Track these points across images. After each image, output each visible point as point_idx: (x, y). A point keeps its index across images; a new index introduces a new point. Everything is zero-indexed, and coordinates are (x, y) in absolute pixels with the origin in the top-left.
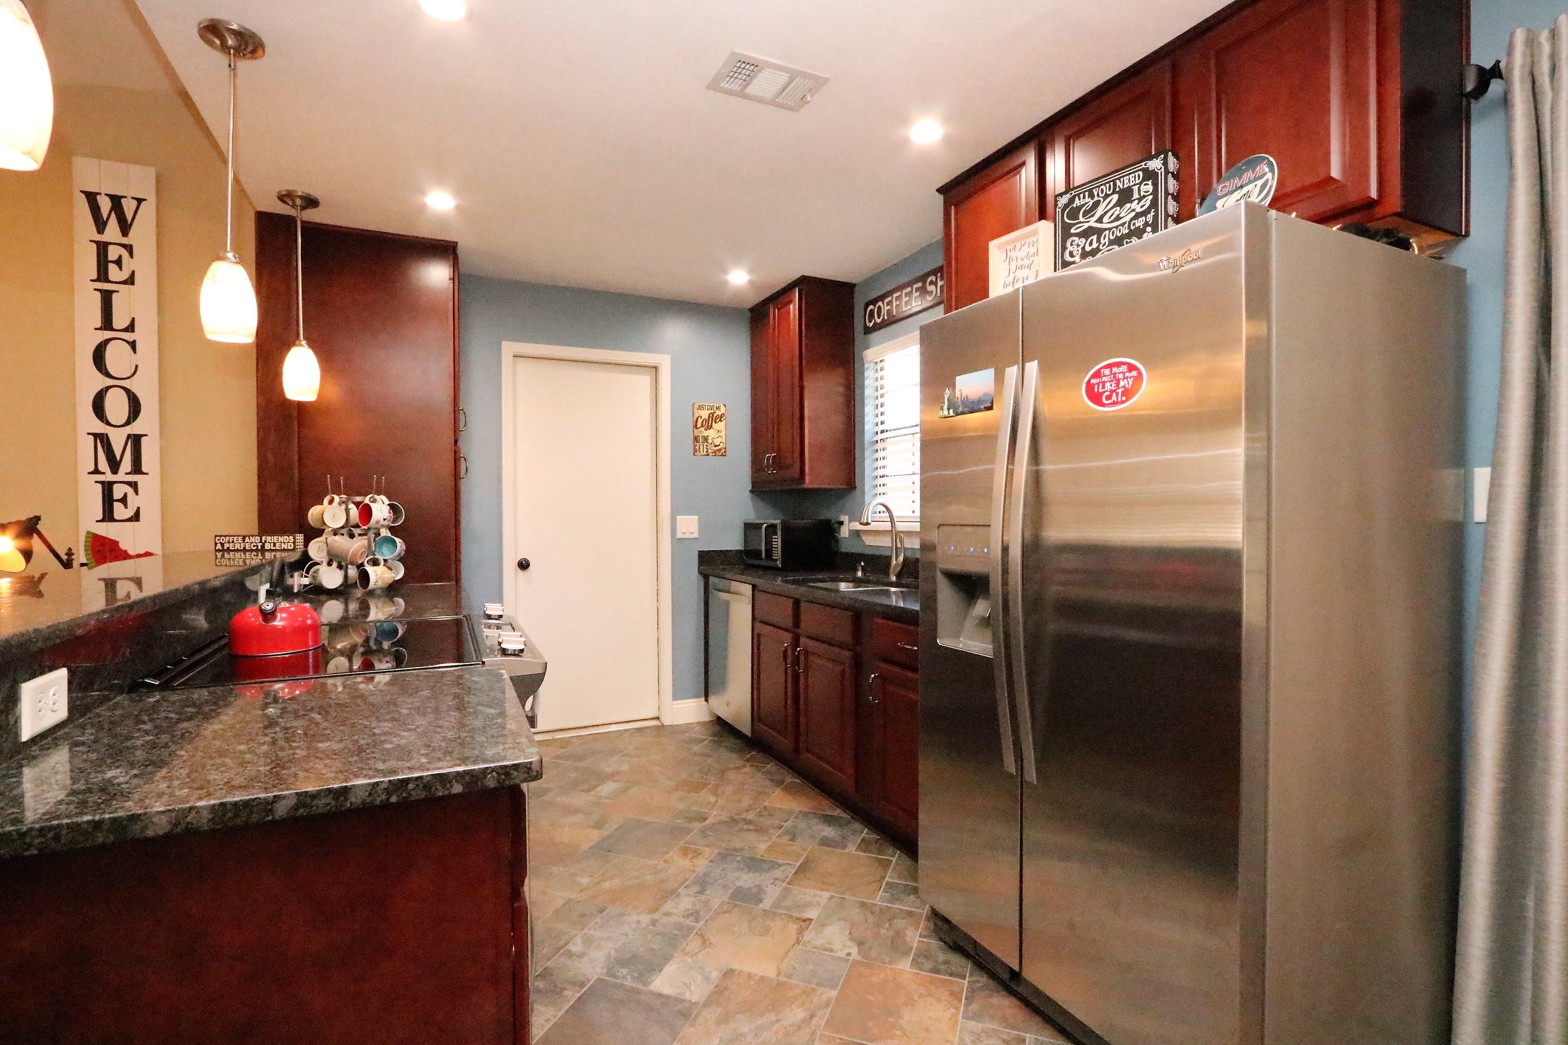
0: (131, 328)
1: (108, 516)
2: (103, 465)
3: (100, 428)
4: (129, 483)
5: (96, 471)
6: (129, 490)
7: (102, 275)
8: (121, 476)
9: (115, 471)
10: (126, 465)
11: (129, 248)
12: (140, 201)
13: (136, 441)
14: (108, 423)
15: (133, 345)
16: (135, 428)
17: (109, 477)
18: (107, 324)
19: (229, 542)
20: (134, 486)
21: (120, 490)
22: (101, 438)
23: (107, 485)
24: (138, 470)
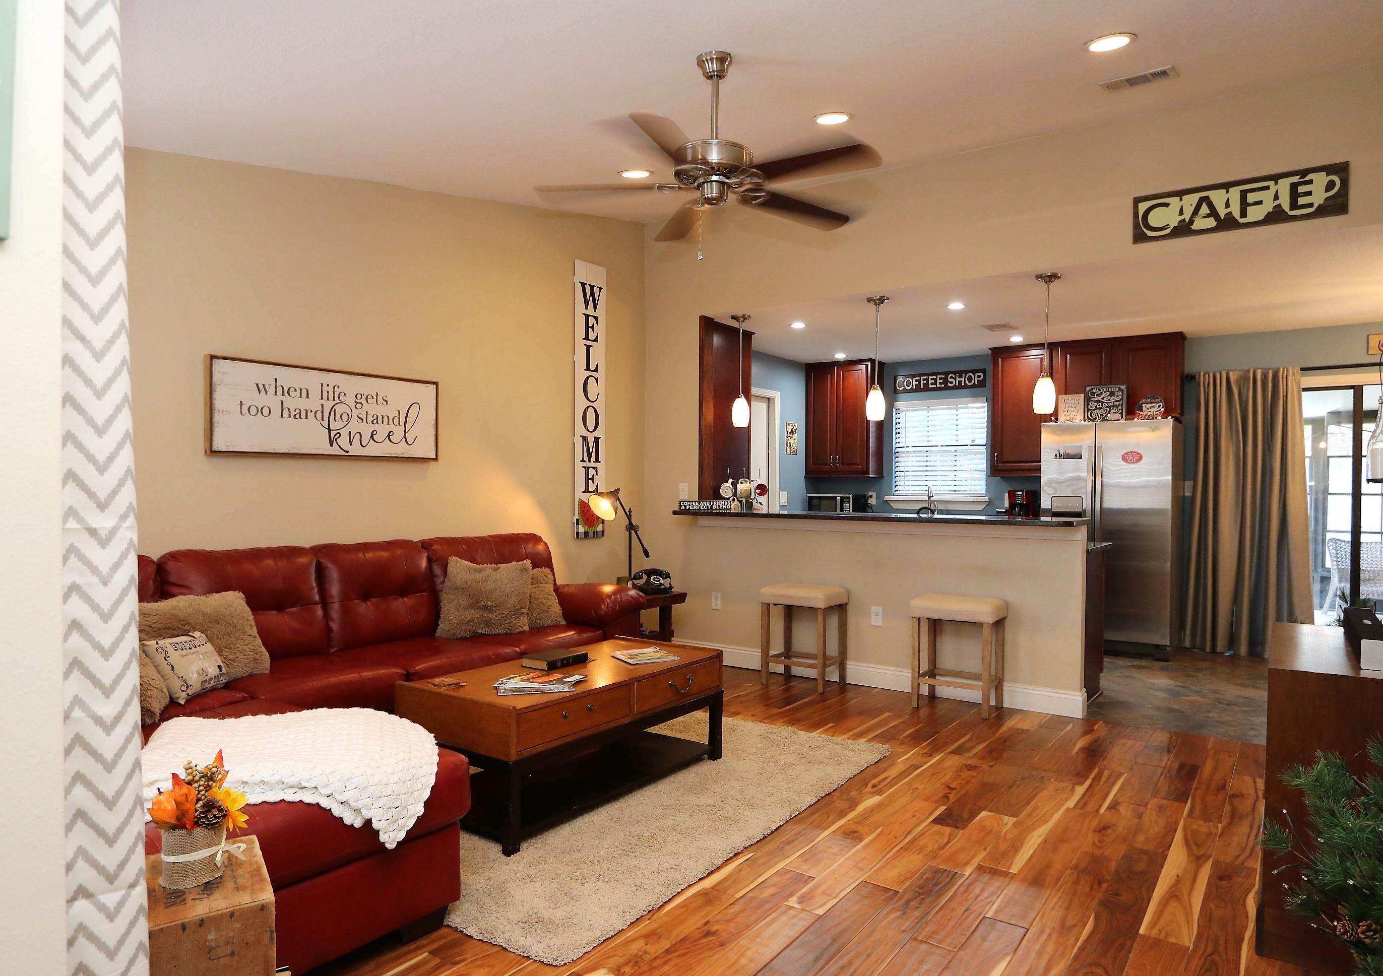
0: (596, 370)
1: (587, 490)
2: (586, 458)
3: (585, 433)
5: (583, 461)
6: (594, 472)
7: (587, 338)
8: (592, 464)
9: (589, 461)
10: (593, 458)
11: (596, 318)
12: (601, 289)
13: (597, 439)
14: (588, 430)
15: (597, 379)
16: (597, 434)
17: (587, 464)
18: (588, 367)
19: (689, 505)
20: (595, 468)
21: (592, 471)
22: (585, 438)
23: (587, 469)
24: (597, 461)
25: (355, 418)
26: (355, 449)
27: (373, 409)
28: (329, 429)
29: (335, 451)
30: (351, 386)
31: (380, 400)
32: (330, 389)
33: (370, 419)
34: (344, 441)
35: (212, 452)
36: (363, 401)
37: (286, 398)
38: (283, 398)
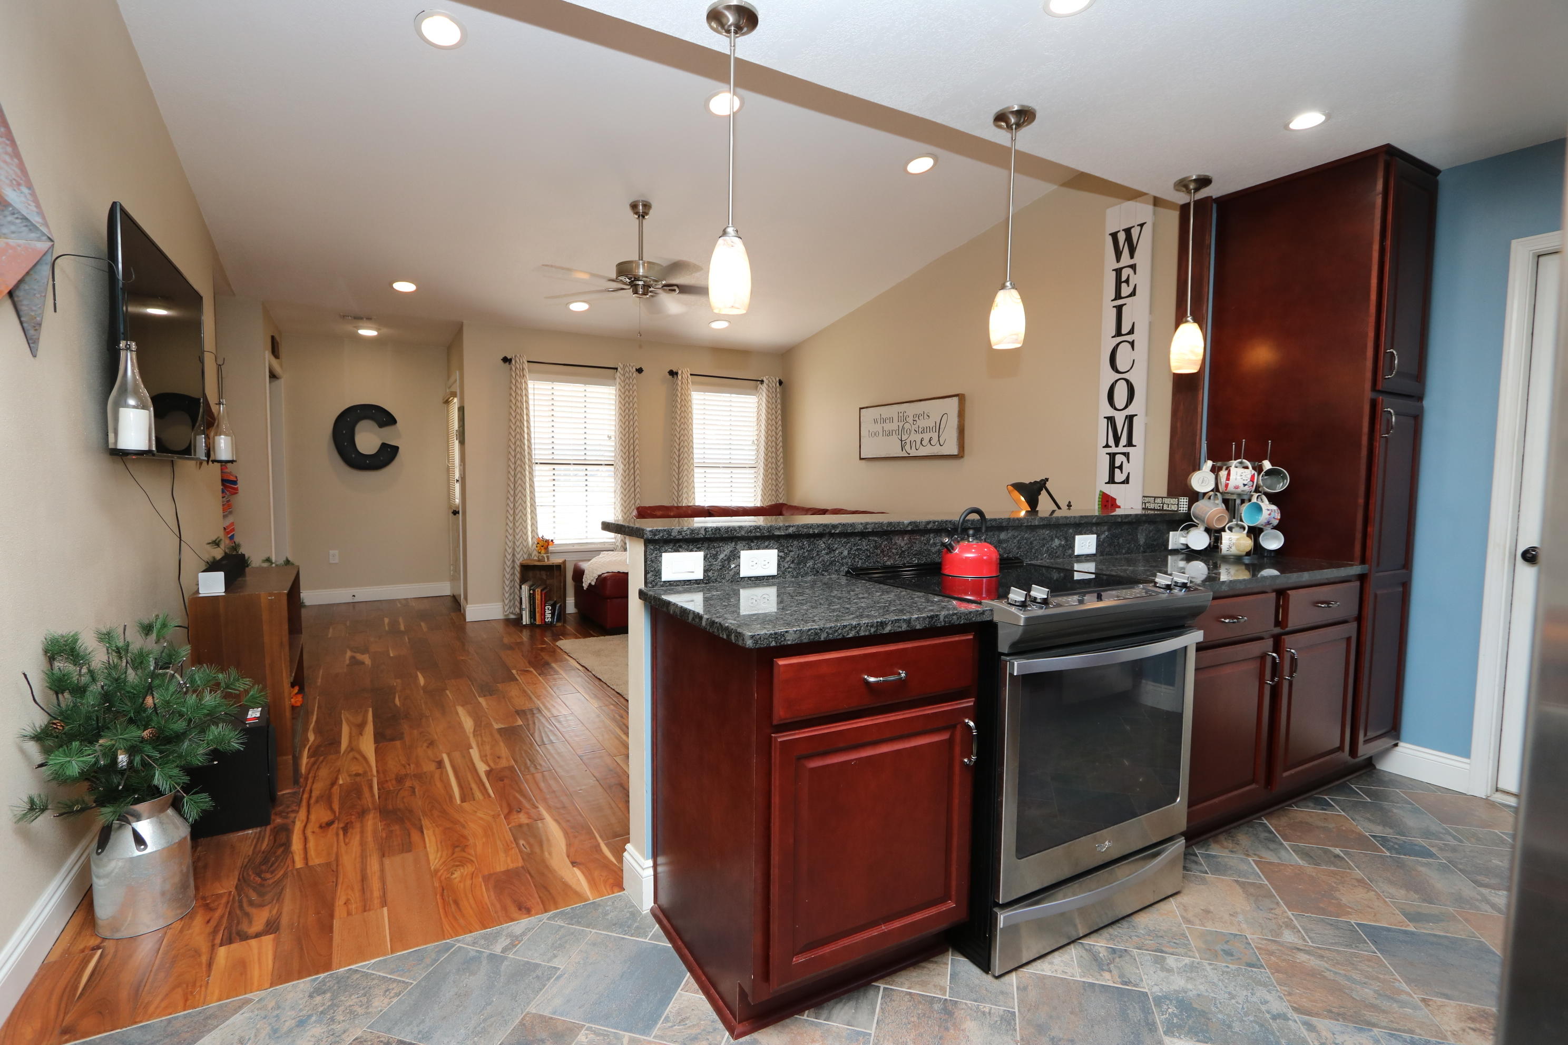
0: (1131, 332)
1: (1112, 480)
2: (1111, 441)
3: (1110, 412)
4: (1124, 454)
5: (1107, 446)
6: (1123, 458)
7: (1118, 296)
8: (1121, 449)
9: (1117, 445)
10: (1124, 441)
11: (1134, 267)
12: (1142, 225)
13: (1130, 419)
14: (1116, 409)
15: (1132, 344)
16: (1130, 411)
17: (1114, 450)
18: (1119, 333)
20: (1127, 455)
21: (1119, 459)
22: (1111, 420)
23: (1112, 456)
24: (1130, 443)
25: (913, 431)
26: (913, 453)
27: (922, 423)
28: (901, 441)
29: (904, 454)
30: (911, 409)
31: (926, 416)
32: (902, 415)
33: (920, 430)
34: (907, 447)
35: (861, 459)
36: (917, 419)
37: (884, 425)
38: (882, 425)
